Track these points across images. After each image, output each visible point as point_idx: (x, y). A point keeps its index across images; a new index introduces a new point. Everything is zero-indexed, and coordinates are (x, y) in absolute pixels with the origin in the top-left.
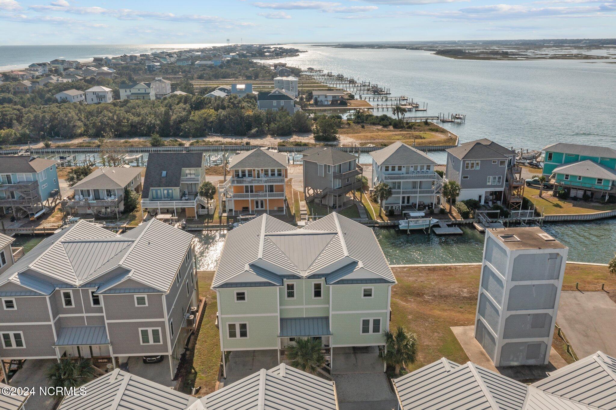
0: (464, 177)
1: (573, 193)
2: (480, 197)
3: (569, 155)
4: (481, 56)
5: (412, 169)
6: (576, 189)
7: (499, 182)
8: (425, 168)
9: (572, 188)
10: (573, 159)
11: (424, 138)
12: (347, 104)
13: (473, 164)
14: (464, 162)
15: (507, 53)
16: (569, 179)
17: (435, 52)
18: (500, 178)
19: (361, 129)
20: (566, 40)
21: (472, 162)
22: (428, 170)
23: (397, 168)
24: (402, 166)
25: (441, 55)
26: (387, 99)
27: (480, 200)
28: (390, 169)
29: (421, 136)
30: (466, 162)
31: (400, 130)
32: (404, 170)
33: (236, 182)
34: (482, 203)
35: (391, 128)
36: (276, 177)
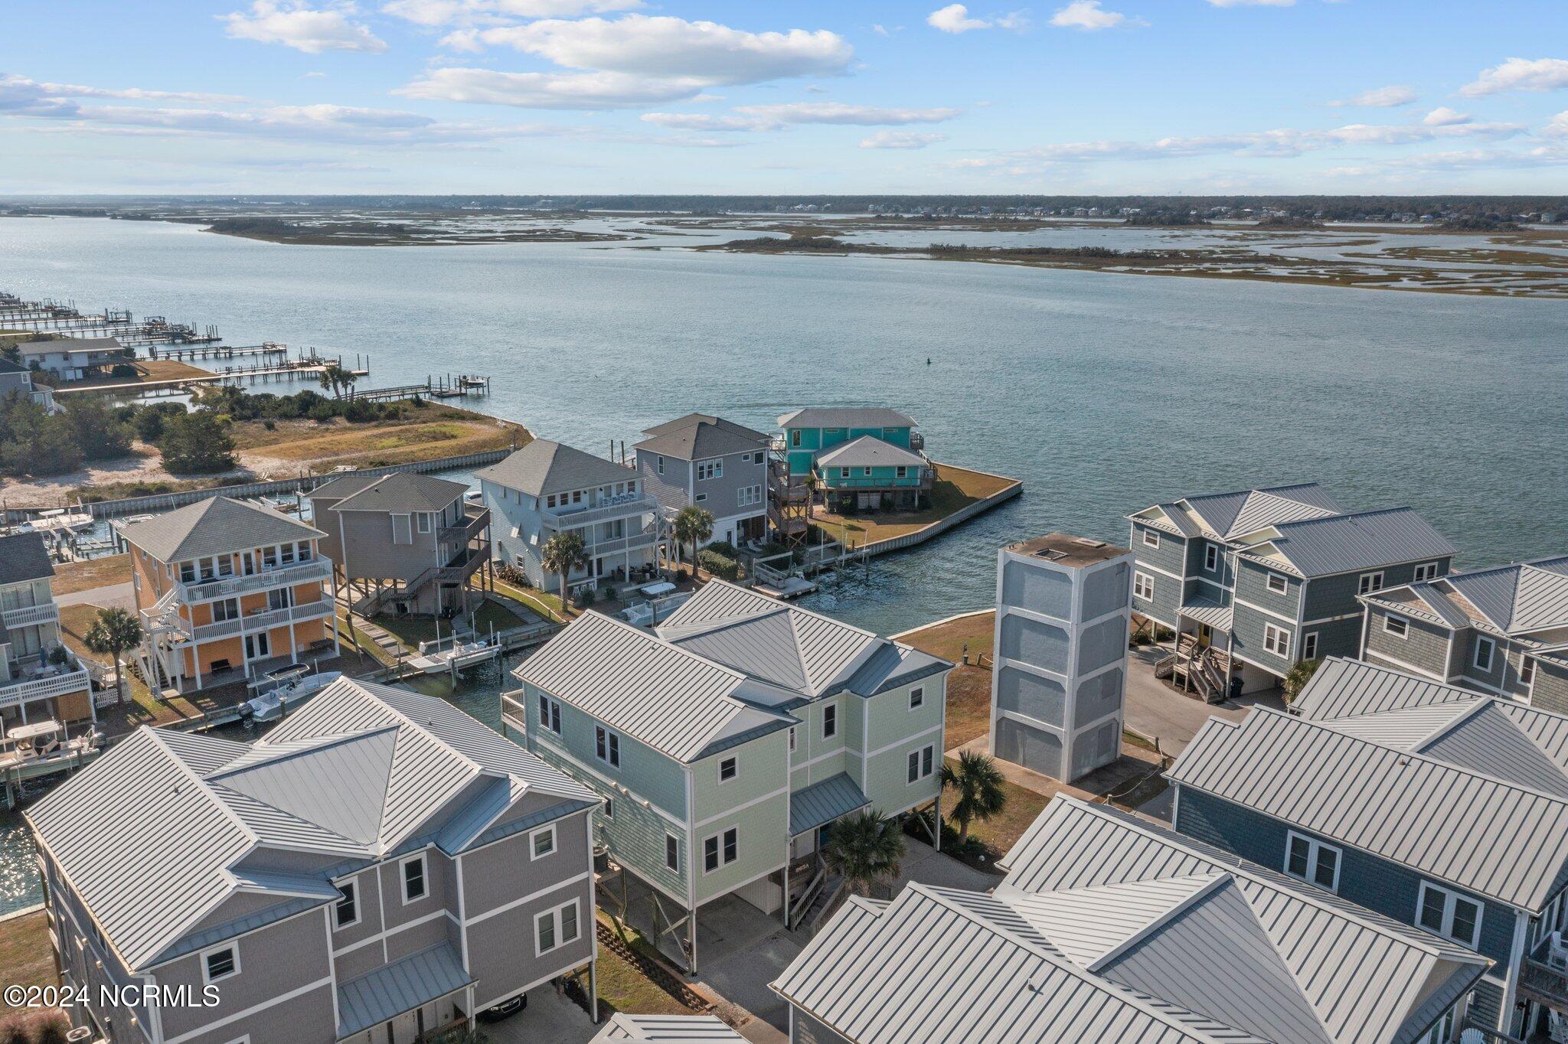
0: (699, 498)
1: (863, 502)
2: (729, 534)
3: (829, 429)
4: (341, 235)
5: (600, 495)
6: (867, 492)
7: (757, 497)
8: (626, 487)
9: (860, 492)
10: (838, 438)
11: (454, 437)
12: (136, 374)
13: (710, 467)
14: (695, 464)
15: (400, 229)
16: (849, 477)
17: (209, 227)
18: (757, 489)
19: (267, 432)
20: (502, 196)
21: (709, 463)
22: (631, 493)
23: (571, 498)
24: (582, 490)
25: (233, 233)
26: (230, 353)
27: (730, 540)
28: (558, 501)
29: (445, 434)
30: (699, 464)
31: (374, 423)
32: (585, 499)
33: (200, 594)
34: (734, 544)
35: (342, 421)
36: (298, 566)
